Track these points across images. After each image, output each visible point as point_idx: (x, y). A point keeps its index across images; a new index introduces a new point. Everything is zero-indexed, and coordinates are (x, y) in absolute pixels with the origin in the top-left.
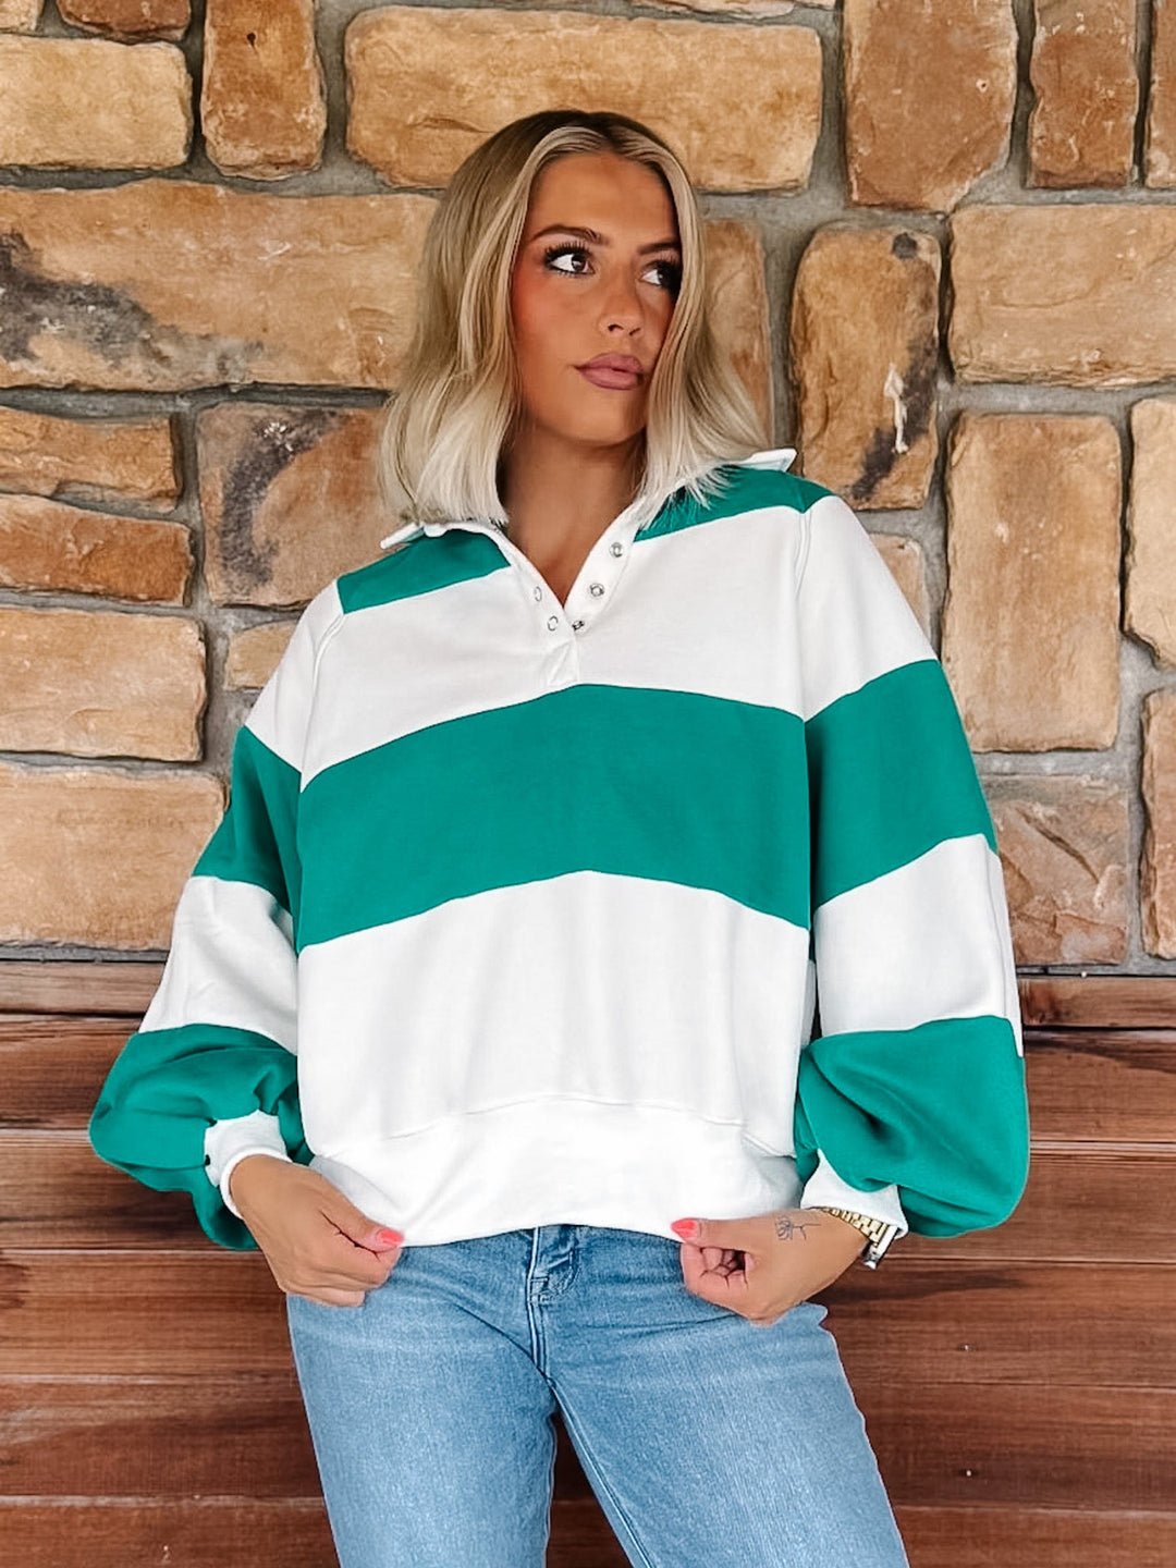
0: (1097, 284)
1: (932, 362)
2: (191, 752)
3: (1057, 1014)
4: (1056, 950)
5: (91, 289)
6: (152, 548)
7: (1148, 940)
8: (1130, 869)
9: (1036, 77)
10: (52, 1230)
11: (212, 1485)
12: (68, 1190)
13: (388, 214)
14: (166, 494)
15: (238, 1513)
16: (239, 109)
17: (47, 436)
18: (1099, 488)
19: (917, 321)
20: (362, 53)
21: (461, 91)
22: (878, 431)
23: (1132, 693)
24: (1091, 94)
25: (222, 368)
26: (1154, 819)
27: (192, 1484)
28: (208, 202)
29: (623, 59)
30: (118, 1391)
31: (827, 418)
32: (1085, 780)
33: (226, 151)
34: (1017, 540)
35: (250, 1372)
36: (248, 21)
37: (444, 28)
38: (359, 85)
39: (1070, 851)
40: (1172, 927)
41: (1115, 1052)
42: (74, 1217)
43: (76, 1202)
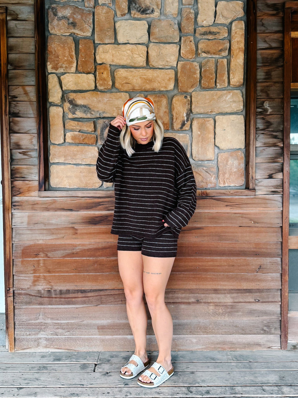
0: (210, 101)
1: (189, 112)
3: (207, 195)
4: (207, 186)
5: (83, 105)
6: (91, 138)
7: (219, 185)
8: (216, 175)
9: (202, 75)
10: (81, 224)
11: (101, 256)
12: (83, 219)
13: (120, 95)
14: (93, 131)
15: (105, 260)
16: (101, 82)
17: (78, 124)
18: (211, 127)
19: (187, 107)
20: (116, 75)
21: (129, 79)
22: (183, 121)
23: (216, 153)
24: (209, 77)
25: (100, 115)
26: (220, 169)
27: (99, 256)
28: (97, 94)
29: (149, 74)
30: (90, 244)
31: (176, 119)
32: (210, 164)
33: (100, 88)
34: (201, 134)
36: (102, 71)
37: (127, 71)
38: (116, 79)
39: (209, 173)
40: (222, 183)
41: (215, 199)
42: (84, 223)
43: (84, 221)
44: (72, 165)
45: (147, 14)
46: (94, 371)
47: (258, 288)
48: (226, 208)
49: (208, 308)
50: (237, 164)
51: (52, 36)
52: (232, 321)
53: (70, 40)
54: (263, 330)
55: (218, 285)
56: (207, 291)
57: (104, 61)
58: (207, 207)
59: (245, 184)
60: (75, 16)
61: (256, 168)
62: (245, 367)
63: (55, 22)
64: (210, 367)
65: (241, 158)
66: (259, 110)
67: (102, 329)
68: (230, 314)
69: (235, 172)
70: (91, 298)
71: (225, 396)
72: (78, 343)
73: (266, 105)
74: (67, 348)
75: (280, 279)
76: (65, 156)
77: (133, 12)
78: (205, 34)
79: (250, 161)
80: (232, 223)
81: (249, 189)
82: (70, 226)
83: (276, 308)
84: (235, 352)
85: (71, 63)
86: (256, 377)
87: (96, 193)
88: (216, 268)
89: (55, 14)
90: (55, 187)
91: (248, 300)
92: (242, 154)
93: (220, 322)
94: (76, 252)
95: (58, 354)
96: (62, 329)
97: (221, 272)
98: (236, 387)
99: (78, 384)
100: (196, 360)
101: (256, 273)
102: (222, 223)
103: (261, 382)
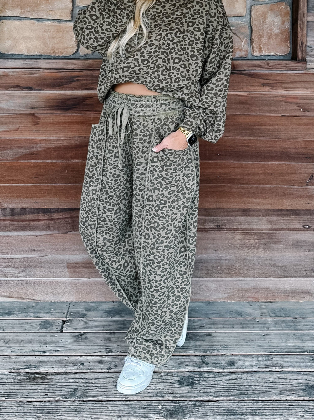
2: (70, 18)
3: (234, 67)
4: (235, 55)
7: (252, 53)
8: (249, 39)
10: (44, 110)
11: (75, 158)
12: (47, 102)
15: (80, 164)
23: (249, 5)
26: (253, 29)
27: (71, 158)
30: (57, 140)
32: (240, 22)
35: (82, 137)
39: (238, 36)
40: (257, 50)
41: (246, 74)
42: (49, 107)
43: (49, 104)
44: (33, 21)
46: (62, 332)
47: (308, 208)
48: (262, 88)
49: (234, 237)
50: (280, 23)
52: (268, 258)
55: (248, 203)
56: (232, 211)
58: (235, 85)
59: (291, 52)
61: (307, 28)
62: (287, 327)
64: (235, 327)
65: (286, 14)
67: (74, 267)
68: (267, 246)
69: (276, 34)
70: (58, 221)
71: (257, 370)
72: (37, 289)
74: (21, 296)
76: (22, 7)
79: (299, 18)
80: (271, 111)
81: (297, 60)
82: (28, 112)
84: (273, 304)
86: (303, 341)
87: (68, 63)
88: (246, 177)
90: (5, 52)
91: (293, 227)
92: (287, 8)
93: (251, 258)
94: (37, 152)
95: (7, 305)
96: (14, 267)
97: (253, 184)
98: (274, 357)
99: (37, 351)
100: (215, 316)
101: (305, 186)
102: (256, 110)
103: (311, 349)
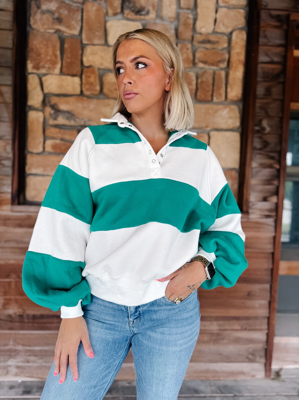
0: (206, 115)
5: (66, 111)
9: (199, 87)
13: (109, 102)
16: (87, 87)
17: (60, 131)
20: (105, 80)
24: (206, 89)
25: (84, 123)
28: (84, 100)
33: (86, 93)
38: (105, 84)
45: (141, 15)
47: (245, 315)
51: (35, 32)
52: (216, 350)
53: (55, 37)
54: (247, 358)
57: (92, 64)
60: (61, 11)
63: (38, 16)
65: (235, 179)
66: (257, 128)
68: (216, 341)
73: (265, 123)
75: (267, 306)
76: (44, 167)
77: (126, 12)
78: (203, 42)
79: (245, 182)
83: (261, 336)
85: (54, 63)
89: (39, 7)
90: (31, 200)
91: (235, 328)
93: (205, 350)
96: (35, 356)
101: (244, 301)
